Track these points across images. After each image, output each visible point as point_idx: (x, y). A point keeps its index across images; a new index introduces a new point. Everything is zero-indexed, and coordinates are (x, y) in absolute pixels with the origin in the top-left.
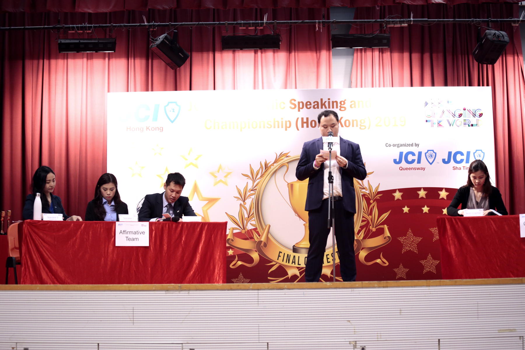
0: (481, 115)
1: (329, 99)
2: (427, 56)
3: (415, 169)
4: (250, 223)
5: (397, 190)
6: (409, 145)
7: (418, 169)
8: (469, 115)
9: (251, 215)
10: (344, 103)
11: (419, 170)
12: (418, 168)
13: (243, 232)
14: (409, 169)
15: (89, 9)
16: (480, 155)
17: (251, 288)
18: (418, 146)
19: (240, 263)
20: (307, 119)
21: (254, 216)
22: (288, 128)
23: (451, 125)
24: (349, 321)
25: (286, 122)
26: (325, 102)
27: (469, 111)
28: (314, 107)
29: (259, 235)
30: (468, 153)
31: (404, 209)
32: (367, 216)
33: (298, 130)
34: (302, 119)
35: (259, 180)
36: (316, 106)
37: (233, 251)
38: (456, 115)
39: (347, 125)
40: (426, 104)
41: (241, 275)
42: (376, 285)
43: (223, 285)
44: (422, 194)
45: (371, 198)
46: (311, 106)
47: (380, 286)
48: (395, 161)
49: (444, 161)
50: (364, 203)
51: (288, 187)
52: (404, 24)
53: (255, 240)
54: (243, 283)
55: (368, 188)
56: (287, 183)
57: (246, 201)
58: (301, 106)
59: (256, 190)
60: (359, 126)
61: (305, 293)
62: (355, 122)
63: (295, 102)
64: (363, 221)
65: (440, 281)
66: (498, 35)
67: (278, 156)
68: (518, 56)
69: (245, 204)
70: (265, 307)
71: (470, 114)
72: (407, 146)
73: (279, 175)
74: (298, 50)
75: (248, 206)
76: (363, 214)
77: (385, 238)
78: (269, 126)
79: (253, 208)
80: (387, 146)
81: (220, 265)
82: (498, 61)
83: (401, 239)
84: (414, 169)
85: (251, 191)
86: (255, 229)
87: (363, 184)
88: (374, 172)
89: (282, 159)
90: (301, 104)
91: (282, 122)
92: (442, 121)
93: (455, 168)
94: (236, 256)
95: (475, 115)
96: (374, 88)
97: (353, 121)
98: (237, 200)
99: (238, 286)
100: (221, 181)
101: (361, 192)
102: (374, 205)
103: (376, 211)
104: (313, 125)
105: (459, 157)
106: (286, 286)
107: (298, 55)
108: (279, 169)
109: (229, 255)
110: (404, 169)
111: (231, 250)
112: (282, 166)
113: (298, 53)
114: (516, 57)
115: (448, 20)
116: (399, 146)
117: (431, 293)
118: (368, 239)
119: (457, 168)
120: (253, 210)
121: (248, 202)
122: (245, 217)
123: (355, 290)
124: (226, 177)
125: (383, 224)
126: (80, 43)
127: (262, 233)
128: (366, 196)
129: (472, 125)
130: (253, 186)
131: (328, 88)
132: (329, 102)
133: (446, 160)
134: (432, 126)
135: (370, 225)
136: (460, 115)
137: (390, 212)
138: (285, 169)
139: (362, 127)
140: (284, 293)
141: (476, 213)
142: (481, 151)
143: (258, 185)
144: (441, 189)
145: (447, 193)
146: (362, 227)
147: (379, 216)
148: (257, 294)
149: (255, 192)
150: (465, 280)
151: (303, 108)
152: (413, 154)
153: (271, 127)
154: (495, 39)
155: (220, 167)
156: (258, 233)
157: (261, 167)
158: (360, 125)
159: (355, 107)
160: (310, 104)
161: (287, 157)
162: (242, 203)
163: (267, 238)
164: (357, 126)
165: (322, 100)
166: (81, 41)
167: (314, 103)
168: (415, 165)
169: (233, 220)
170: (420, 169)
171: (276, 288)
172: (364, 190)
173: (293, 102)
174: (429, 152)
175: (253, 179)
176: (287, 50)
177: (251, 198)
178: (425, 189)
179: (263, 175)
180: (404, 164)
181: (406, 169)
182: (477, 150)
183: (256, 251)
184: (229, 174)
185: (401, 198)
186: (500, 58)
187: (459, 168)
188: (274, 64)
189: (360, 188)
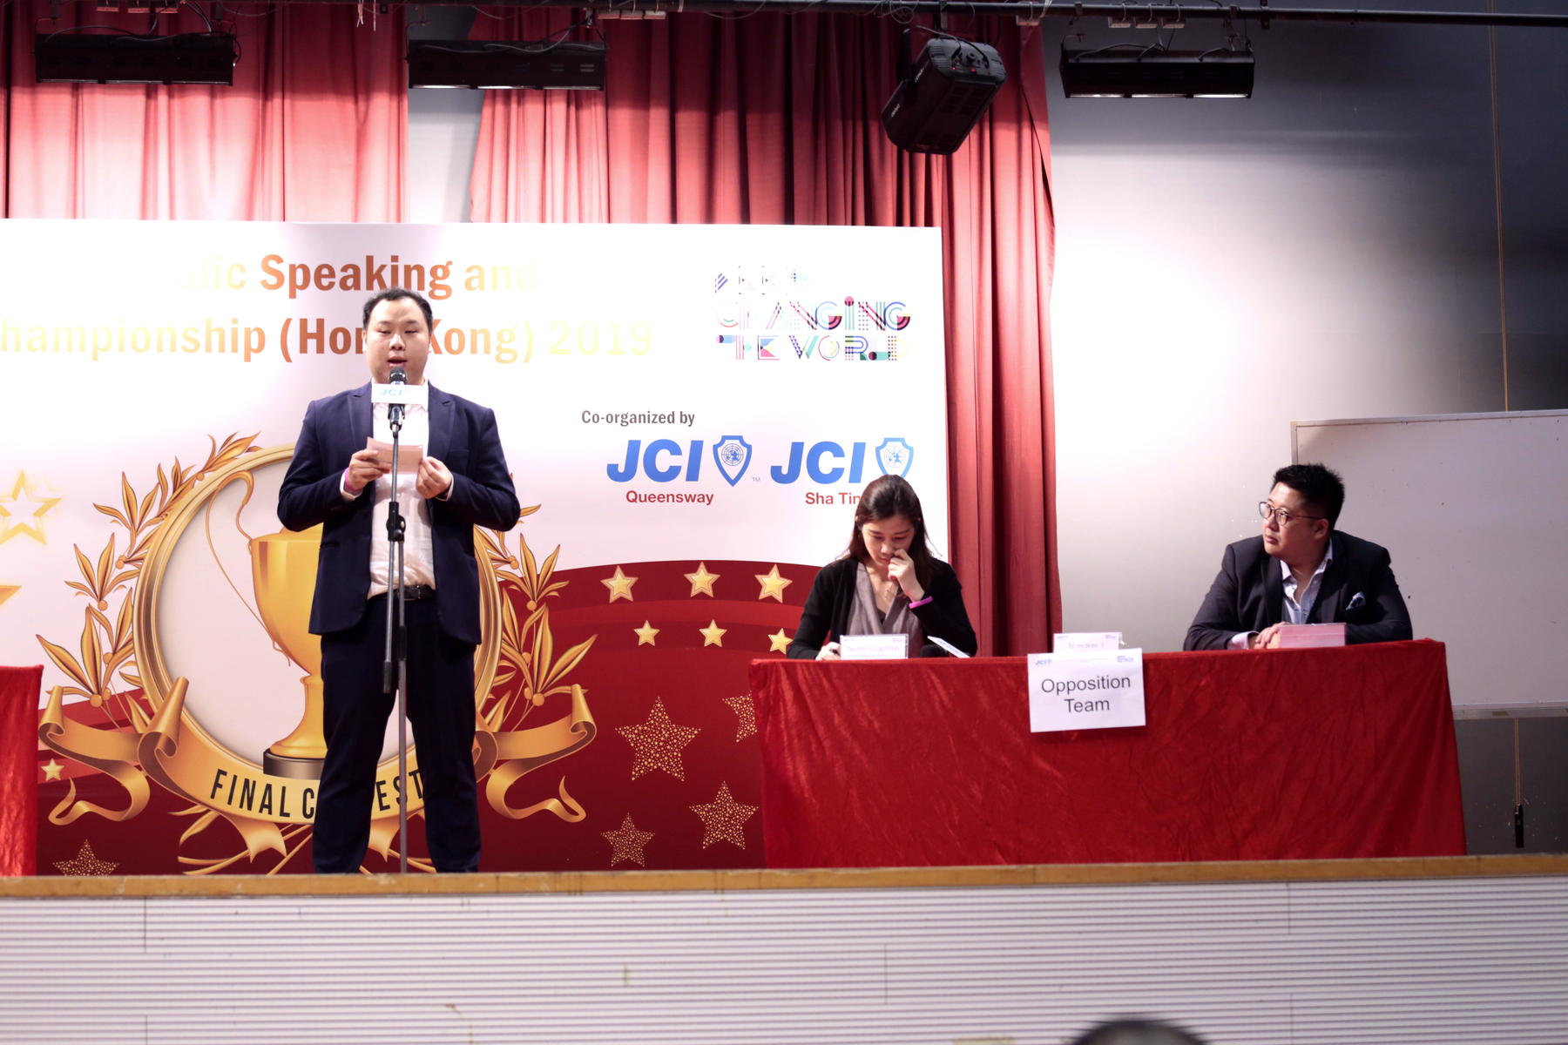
0: (903, 322)
1: (395, 259)
2: (727, 124)
3: (679, 498)
4: (121, 674)
5: (619, 570)
6: (660, 418)
7: (690, 498)
8: (865, 323)
9: (125, 645)
10: (446, 274)
11: (693, 501)
12: (690, 495)
13: (97, 701)
14: (661, 498)
16: (897, 456)
17: (121, 891)
18: (691, 421)
19: (83, 807)
20: (320, 323)
21: (133, 648)
22: (253, 355)
23: (804, 353)
24: (453, 1006)
25: (248, 332)
26: (383, 267)
27: (865, 308)
28: (344, 286)
29: (151, 715)
30: (859, 449)
31: (639, 631)
32: (517, 654)
33: (288, 359)
34: (304, 323)
35: (153, 527)
36: (350, 282)
37: (59, 768)
38: (819, 321)
39: (455, 346)
40: (722, 281)
41: (86, 850)
42: (544, 887)
43: (24, 881)
44: (702, 581)
45: (528, 593)
46: (332, 280)
47: (558, 887)
48: (612, 471)
49: (776, 473)
50: (505, 611)
51: (251, 553)
52: (655, 10)
53: (135, 728)
54: (92, 874)
55: (519, 559)
56: (248, 541)
57: (106, 598)
59: (142, 559)
60: (494, 352)
61: (304, 910)
62: (480, 338)
63: (281, 264)
64: (501, 671)
65: (760, 874)
66: (967, 57)
67: (218, 447)
68: (1033, 128)
69: (104, 610)
70: (168, 958)
71: (865, 318)
72: (653, 422)
73: (221, 512)
74: (294, 91)
75: (112, 614)
76: (501, 647)
77: (575, 729)
78: (191, 346)
79: (132, 621)
80: (586, 420)
81: (14, 814)
82: (966, 142)
83: (630, 733)
84: (676, 498)
85: (125, 562)
86: (138, 694)
87: (503, 546)
88: (539, 506)
89: (233, 458)
90: (300, 273)
91: (235, 332)
92: (771, 340)
93: (815, 497)
94: (71, 781)
95: (885, 323)
96: (548, 225)
97: (474, 333)
98: (78, 593)
99: (78, 883)
100: (22, 527)
101: (496, 573)
102: (541, 618)
103: (545, 638)
104: (340, 345)
105: (827, 463)
106: (240, 886)
107: (293, 108)
108: (221, 491)
109: (47, 779)
110: (643, 499)
111: (52, 762)
112: (230, 482)
113: (292, 99)
114: (1026, 132)
116: (625, 420)
117: (730, 912)
118: (517, 730)
119: (820, 499)
120: (131, 630)
121: (116, 601)
122: (104, 651)
123: (474, 900)
124: (39, 513)
125: (569, 680)
127: (160, 705)
128: (514, 587)
129: (874, 356)
130: (132, 546)
131: (393, 222)
132: (395, 270)
133: (785, 471)
134: (740, 356)
135: (526, 685)
136: (835, 322)
137: (594, 644)
138: (240, 490)
139: (504, 356)
140: (234, 910)
141: (881, 649)
142: (899, 444)
143: (148, 545)
144: (765, 568)
145: (786, 582)
146: (497, 692)
147: (556, 656)
148: (142, 911)
149: (140, 568)
150: (842, 872)
151: (305, 285)
152: (675, 449)
153: (197, 348)
154: (960, 69)
155: (21, 482)
156: (145, 706)
157: (162, 482)
158: (499, 348)
159: (481, 287)
160: (332, 274)
161: (249, 450)
162: (95, 604)
163: (178, 723)
164: (487, 351)
165: (370, 260)
167: (345, 269)
168: (680, 485)
169: (63, 660)
170: (697, 498)
171: (204, 892)
172: (507, 568)
173: (273, 264)
174: (727, 442)
175: (133, 521)
176: (256, 89)
177: (123, 586)
178: (712, 566)
179: (168, 508)
180: (641, 482)
181: (649, 498)
182: (886, 440)
183: (139, 768)
184: (48, 505)
185: (629, 597)
186: (973, 135)
187: (825, 500)
188: (212, 136)
189: (493, 559)
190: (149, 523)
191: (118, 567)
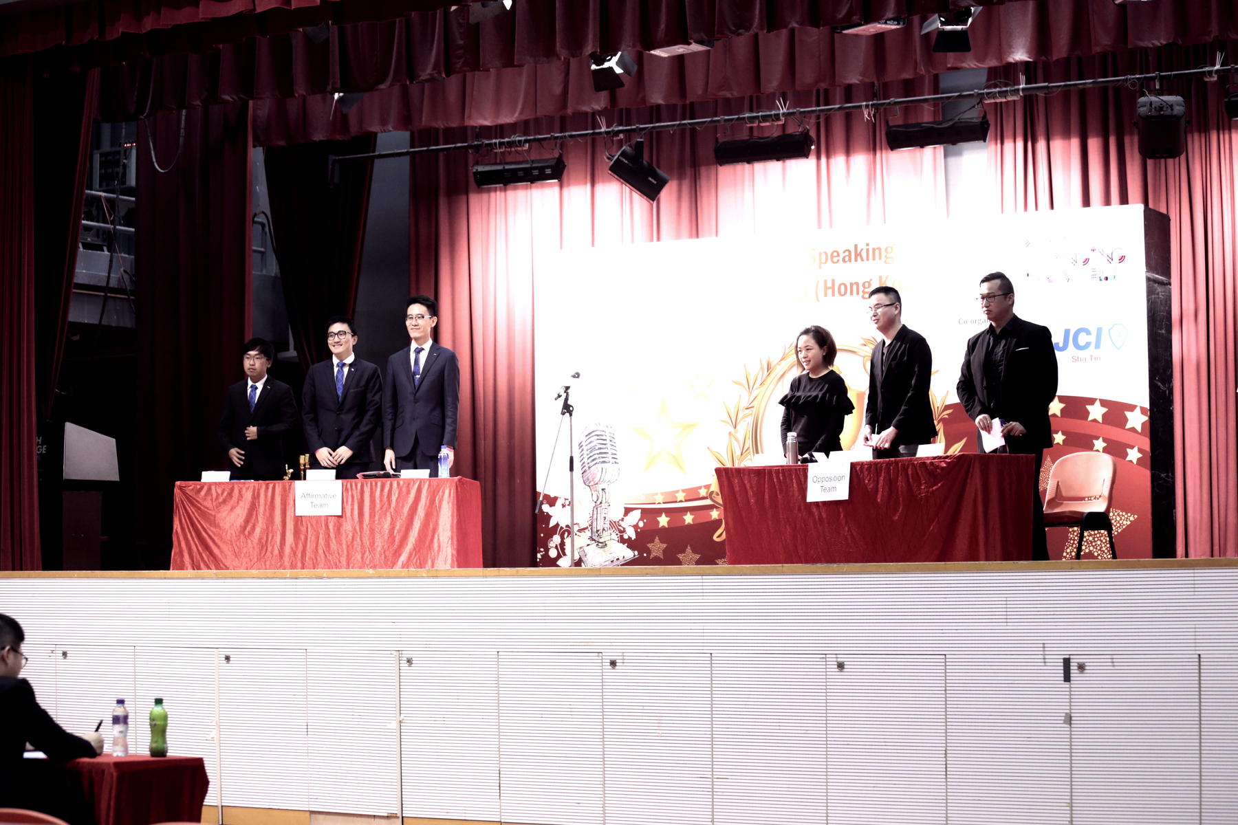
0: (1122, 259)
9: (746, 451)
15: (485, 119)
20: (833, 281)
21: (750, 452)
23: (1070, 281)
26: (862, 250)
27: (1101, 252)
30: (1099, 331)
33: (818, 301)
34: (826, 282)
35: (759, 390)
37: (718, 513)
38: (1077, 261)
40: (1028, 244)
52: (1009, 96)
57: (737, 427)
58: (823, 260)
59: (753, 407)
63: (815, 252)
67: (787, 348)
69: (737, 433)
71: (1102, 258)
75: (740, 435)
79: (749, 439)
85: (746, 409)
92: (1053, 274)
93: (1077, 358)
95: (1112, 260)
98: (725, 426)
100: (700, 394)
104: (843, 292)
105: (1083, 339)
108: (788, 371)
111: (715, 510)
112: (793, 366)
115: (1084, 81)
120: (748, 443)
121: (742, 428)
122: (737, 454)
126: (504, 170)
129: (1106, 279)
130: (749, 401)
133: (1061, 345)
136: (1086, 261)
142: (1120, 327)
143: (756, 400)
145: (1062, 405)
147: (947, 449)
149: (752, 411)
154: (1154, 113)
157: (762, 368)
160: (838, 255)
162: (732, 429)
166: (507, 167)
169: (719, 459)
175: (749, 387)
177: (745, 421)
179: (764, 381)
187: (1082, 359)
190: (757, 389)
191: (743, 411)
